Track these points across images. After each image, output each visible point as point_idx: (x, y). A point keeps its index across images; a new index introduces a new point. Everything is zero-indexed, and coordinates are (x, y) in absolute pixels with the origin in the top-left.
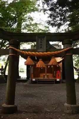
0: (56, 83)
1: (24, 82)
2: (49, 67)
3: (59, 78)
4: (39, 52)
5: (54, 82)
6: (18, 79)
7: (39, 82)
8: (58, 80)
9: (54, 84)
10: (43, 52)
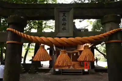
0: (83, 74)
1: (46, 73)
2: (75, 55)
3: (87, 68)
4: (60, 37)
5: (81, 72)
6: (40, 68)
7: (63, 72)
8: (86, 70)
9: (81, 75)
10: (67, 37)
